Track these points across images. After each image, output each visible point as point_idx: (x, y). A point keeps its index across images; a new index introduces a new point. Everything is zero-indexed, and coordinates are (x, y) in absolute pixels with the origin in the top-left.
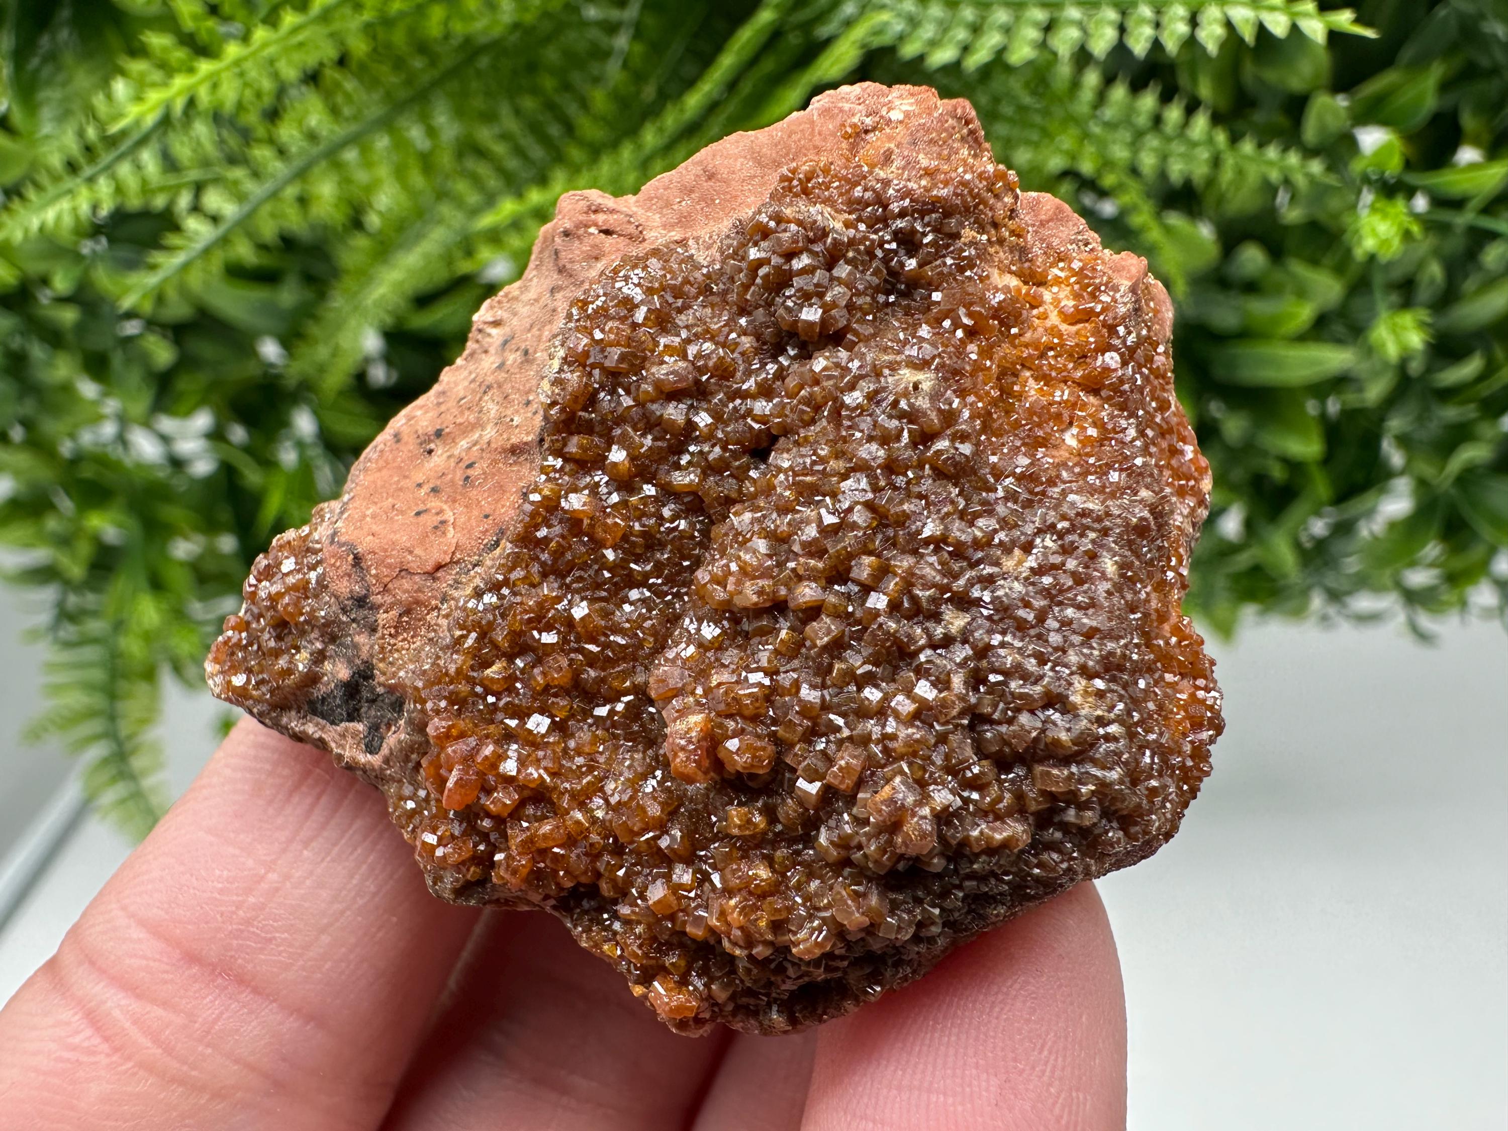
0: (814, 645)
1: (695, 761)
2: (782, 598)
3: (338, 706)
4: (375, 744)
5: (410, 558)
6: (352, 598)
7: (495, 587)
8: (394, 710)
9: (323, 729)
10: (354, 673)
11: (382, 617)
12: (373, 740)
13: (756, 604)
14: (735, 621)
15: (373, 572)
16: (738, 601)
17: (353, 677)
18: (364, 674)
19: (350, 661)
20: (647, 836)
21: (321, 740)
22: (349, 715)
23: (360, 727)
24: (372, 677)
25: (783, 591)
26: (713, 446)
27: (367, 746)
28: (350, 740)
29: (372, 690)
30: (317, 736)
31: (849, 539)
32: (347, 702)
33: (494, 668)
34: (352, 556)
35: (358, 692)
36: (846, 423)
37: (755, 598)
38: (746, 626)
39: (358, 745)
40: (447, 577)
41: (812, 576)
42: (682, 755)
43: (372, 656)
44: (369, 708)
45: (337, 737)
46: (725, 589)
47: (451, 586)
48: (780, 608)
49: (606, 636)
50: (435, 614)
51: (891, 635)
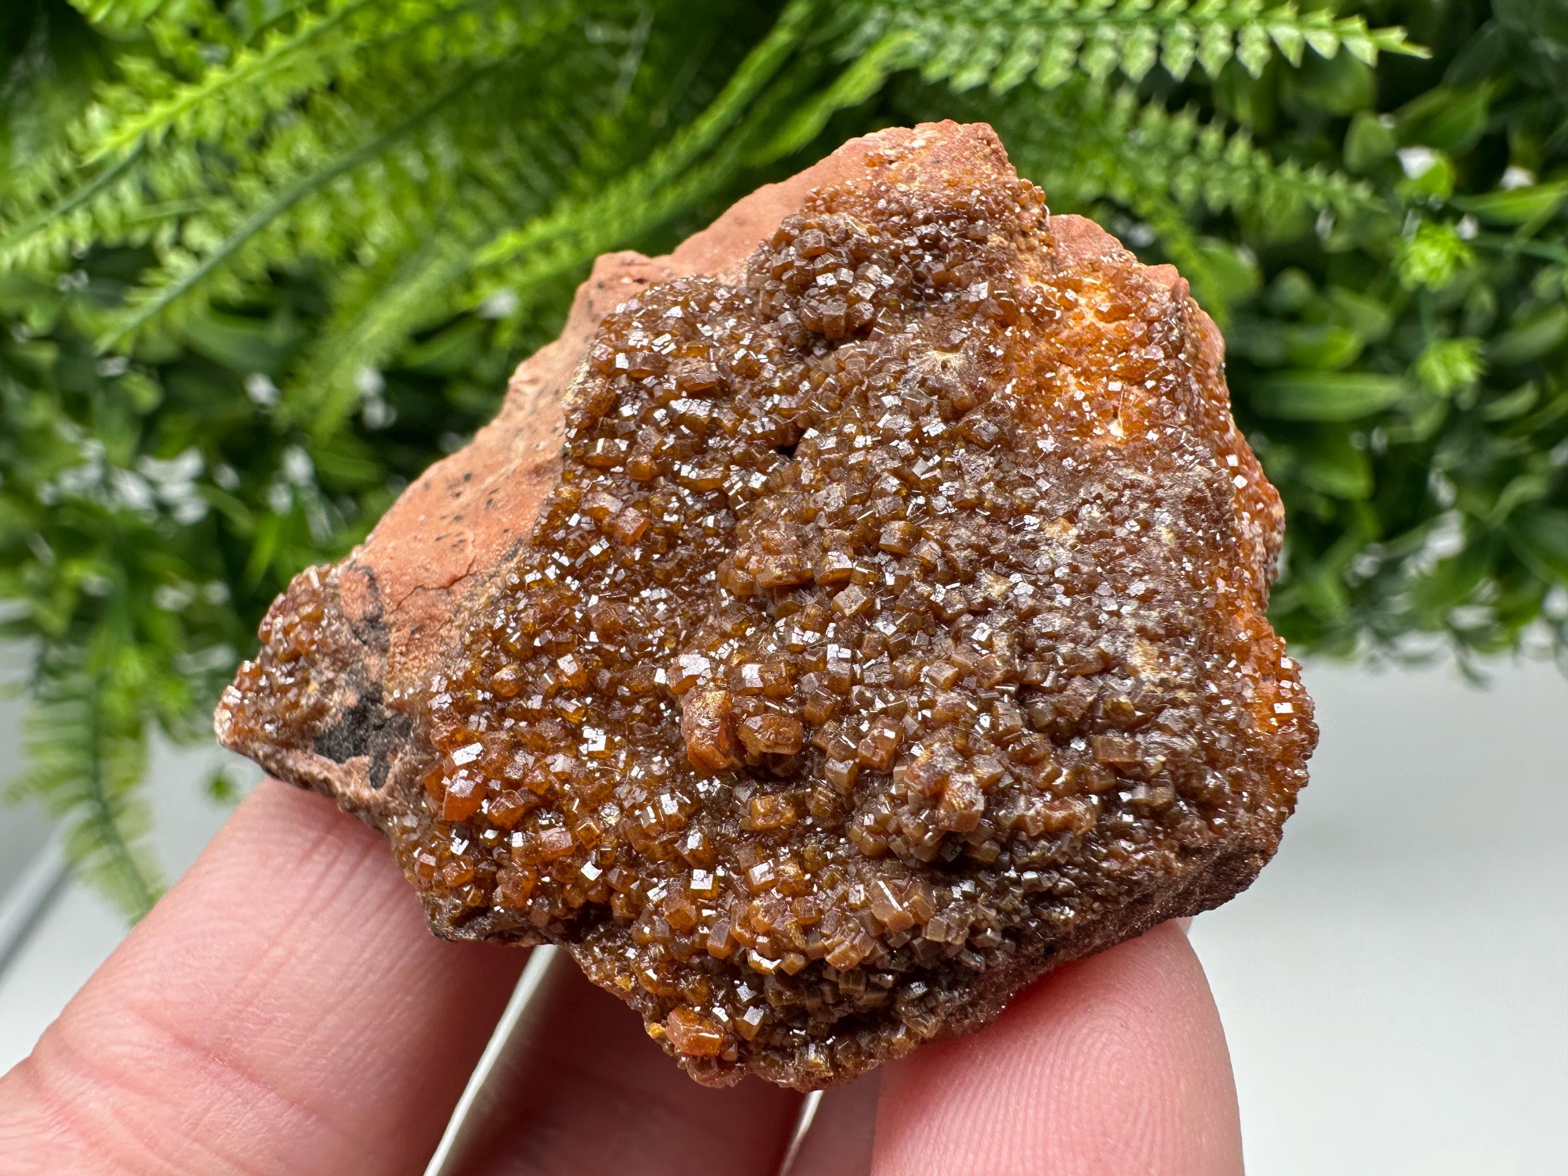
0: (843, 615)
1: (713, 739)
2: (808, 575)
3: (345, 740)
4: (381, 775)
5: (426, 575)
6: (365, 619)
7: (510, 592)
8: (401, 734)
9: (329, 769)
10: (362, 698)
11: (394, 636)
12: (379, 770)
13: (780, 578)
14: (759, 607)
15: (388, 591)
16: (762, 579)
17: (360, 701)
18: (373, 697)
19: (358, 686)
20: (663, 839)
21: (326, 781)
22: (356, 747)
23: (366, 759)
24: (380, 700)
25: (809, 566)
26: (738, 441)
27: (372, 780)
28: (355, 775)
29: (380, 715)
30: (321, 777)
31: (880, 506)
32: (352, 732)
34: (367, 578)
35: (365, 718)
37: (780, 572)
38: (770, 609)
39: (363, 780)
40: (462, 590)
41: (841, 544)
43: (381, 677)
44: (377, 736)
45: (342, 774)
46: (747, 571)
47: (466, 599)
48: (806, 584)
49: (624, 634)
50: (448, 626)
51: (925, 599)
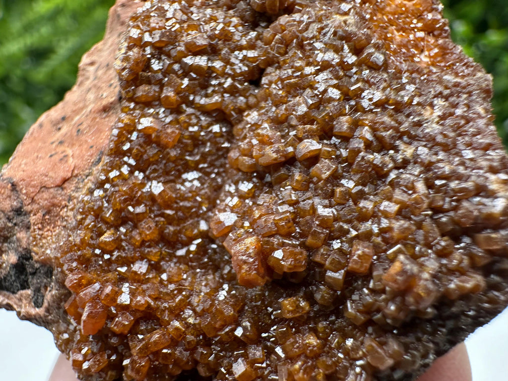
0: (320, 179)
1: (255, 269)
2: (290, 155)
3: (14, 281)
4: (40, 301)
5: (46, 179)
6: (13, 210)
7: (100, 185)
8: (48, 277)
9: (8, 298)
10: (19, 257)
11: (33, 219)
12: (38, 298)
13: (276, 159)
14: (261, 177)
15: (24, 191)
16: (263, 161)
17: (19, 260)
18: (26, 256)
19: (16, 250)
20: (227, 330)
21: (8, 304)
22: (21, 285)
23: (29, 292)
24: (31, 258)
25: (290, 149)
26: (226, 78)
27: (35, 304)
28: (24, 301)
29: (32, 267)
31: (331, 108)
32: (18, 277)
33: (106, 235)
34: (10, 185)
35: (24, 269)
36: (308, 48)
37: (274, 155)
38: (268, 178)
39: (29, 303)
40: (70, 187)
41: (310, 135)
42: (245, 267)
43: (29, 244)
44: (33, 278)
45: (17, 301)
46: (251, 157)
47: (73, 191)
48: (290, 161)
49: (177, 203)
50: (65, 210)
51: (371, 163)
